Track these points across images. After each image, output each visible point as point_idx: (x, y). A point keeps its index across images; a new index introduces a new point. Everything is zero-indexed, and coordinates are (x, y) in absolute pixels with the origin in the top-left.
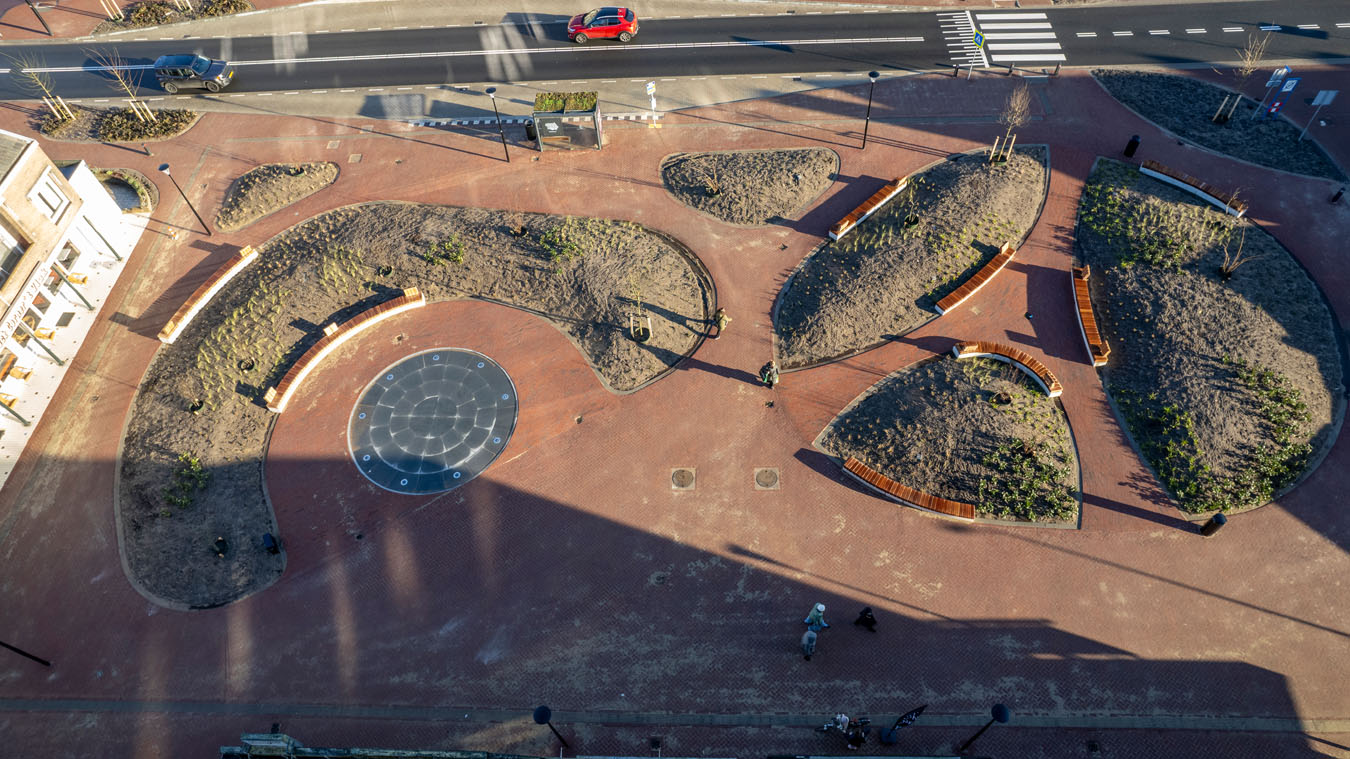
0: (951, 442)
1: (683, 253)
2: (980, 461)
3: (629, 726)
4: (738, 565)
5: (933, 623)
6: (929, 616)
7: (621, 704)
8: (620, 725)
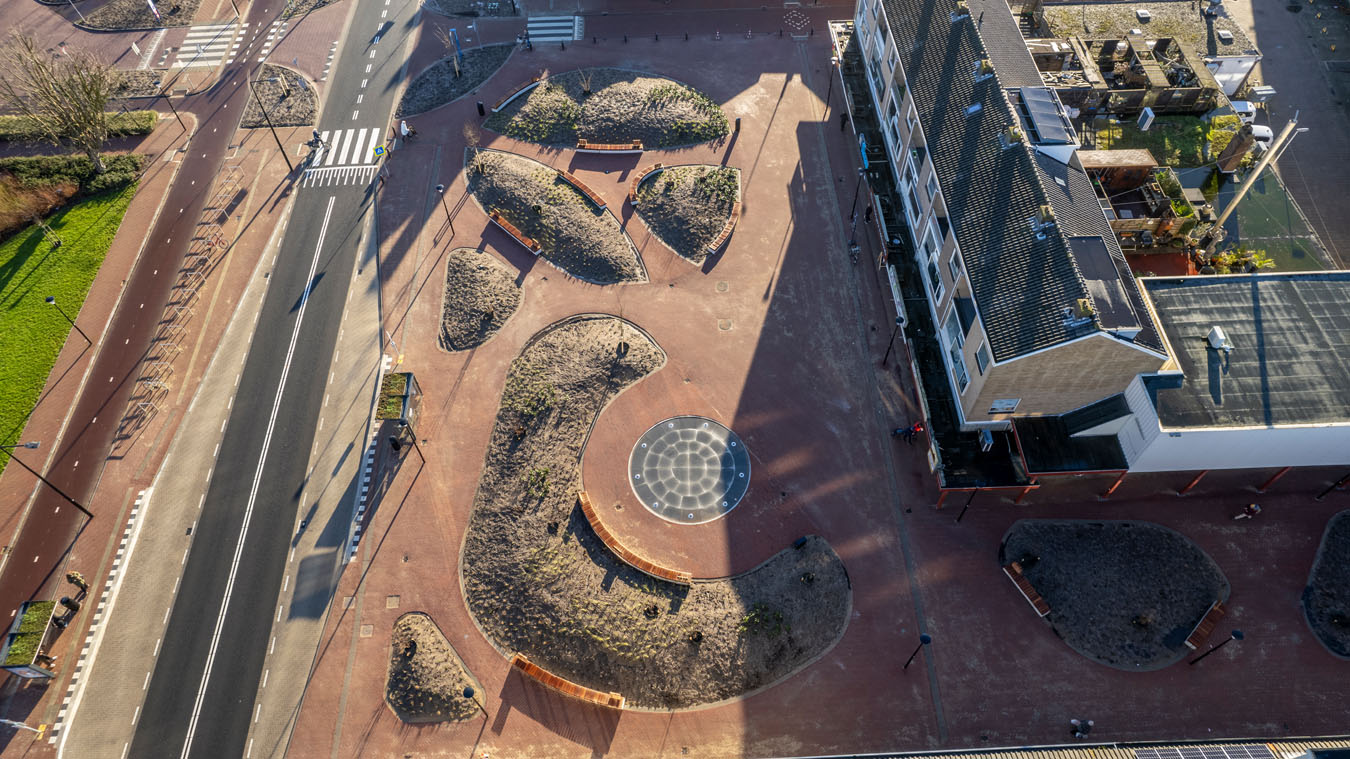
0: (698, 206)
1: (547, 333)
2: (709, 197)
3: (868, 340)
4: (774, 297)
5: (795, 224)
6: (792, 225)
7: (858, 343)
8: (868, 344)
